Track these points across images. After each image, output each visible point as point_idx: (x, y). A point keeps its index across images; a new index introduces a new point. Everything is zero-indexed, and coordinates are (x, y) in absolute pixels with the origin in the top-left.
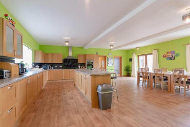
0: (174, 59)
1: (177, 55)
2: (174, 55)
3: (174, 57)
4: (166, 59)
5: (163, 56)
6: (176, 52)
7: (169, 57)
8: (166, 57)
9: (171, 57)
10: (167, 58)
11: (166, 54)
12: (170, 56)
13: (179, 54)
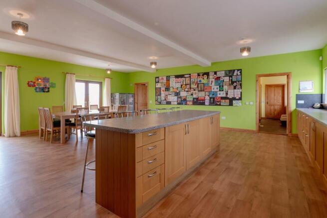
0: (48, 91)
1: (53, 85)
2: (47, 85)
3: (49, 88)
4: (35, 91)
5: (28, 84)
6: (51, 81)
7: (40, 87)
8: (34, 86)
9: (43, 88)
10: (36, 89)
11: (34, 81)
12: (42, 86)
13: (55, 84)
